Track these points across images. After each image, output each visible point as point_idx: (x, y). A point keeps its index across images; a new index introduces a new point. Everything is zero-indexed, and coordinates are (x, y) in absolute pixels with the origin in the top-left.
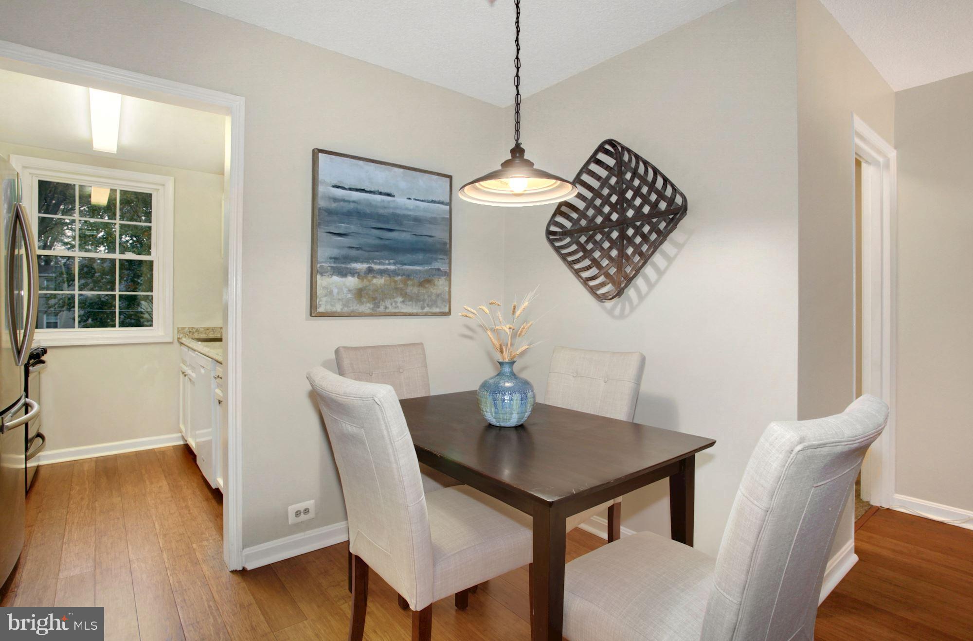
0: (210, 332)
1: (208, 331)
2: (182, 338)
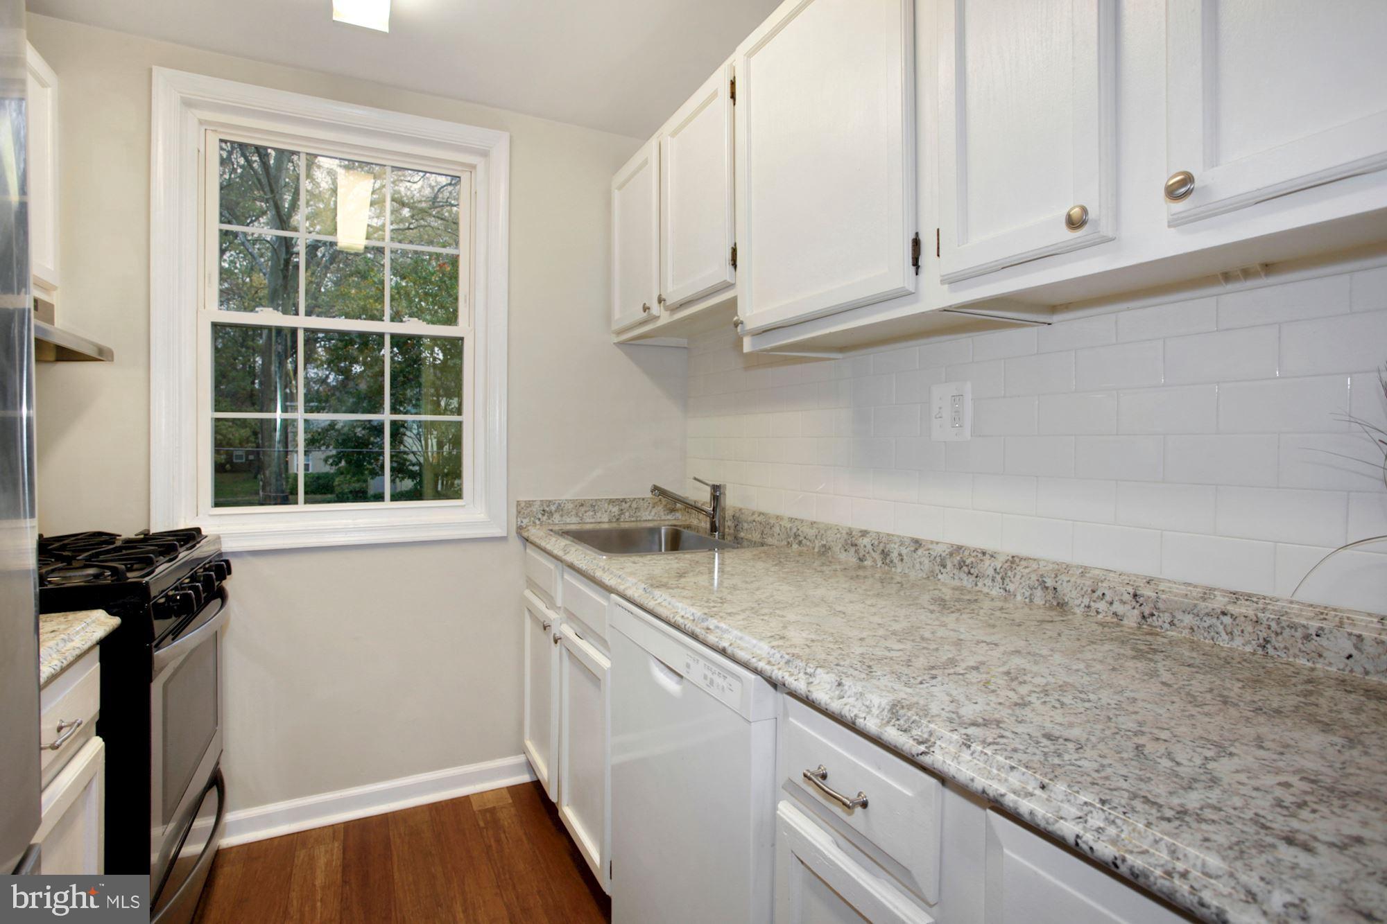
0: (586, 512)
1: (583, 509)
2: (527, 526)
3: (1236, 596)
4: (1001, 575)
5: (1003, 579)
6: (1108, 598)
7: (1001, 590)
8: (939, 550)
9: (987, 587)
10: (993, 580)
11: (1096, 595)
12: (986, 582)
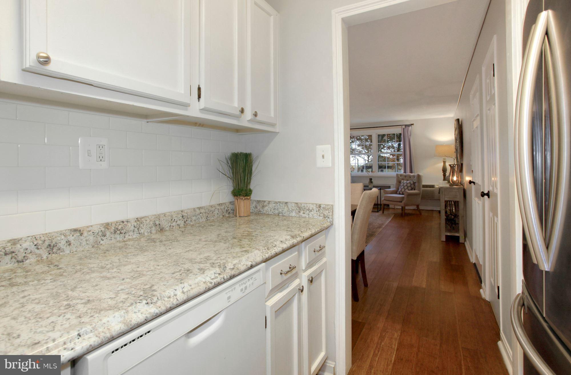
3: (199, 208)
4: (137, 228)
5: (138, 229)
6: (176, 220)
7: (138, 234)
8: (96, 229)
9: (130, 236)
10: (134, 232)
11: (172, 221)
12: (130, 234)
